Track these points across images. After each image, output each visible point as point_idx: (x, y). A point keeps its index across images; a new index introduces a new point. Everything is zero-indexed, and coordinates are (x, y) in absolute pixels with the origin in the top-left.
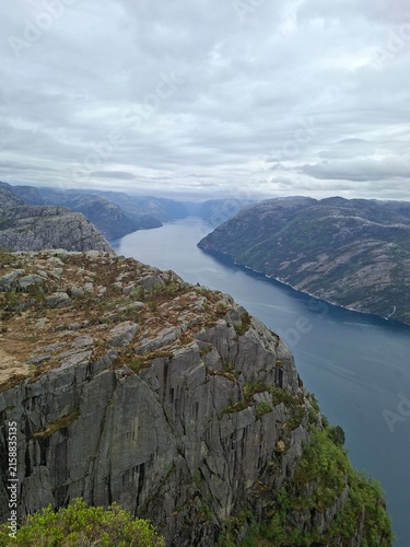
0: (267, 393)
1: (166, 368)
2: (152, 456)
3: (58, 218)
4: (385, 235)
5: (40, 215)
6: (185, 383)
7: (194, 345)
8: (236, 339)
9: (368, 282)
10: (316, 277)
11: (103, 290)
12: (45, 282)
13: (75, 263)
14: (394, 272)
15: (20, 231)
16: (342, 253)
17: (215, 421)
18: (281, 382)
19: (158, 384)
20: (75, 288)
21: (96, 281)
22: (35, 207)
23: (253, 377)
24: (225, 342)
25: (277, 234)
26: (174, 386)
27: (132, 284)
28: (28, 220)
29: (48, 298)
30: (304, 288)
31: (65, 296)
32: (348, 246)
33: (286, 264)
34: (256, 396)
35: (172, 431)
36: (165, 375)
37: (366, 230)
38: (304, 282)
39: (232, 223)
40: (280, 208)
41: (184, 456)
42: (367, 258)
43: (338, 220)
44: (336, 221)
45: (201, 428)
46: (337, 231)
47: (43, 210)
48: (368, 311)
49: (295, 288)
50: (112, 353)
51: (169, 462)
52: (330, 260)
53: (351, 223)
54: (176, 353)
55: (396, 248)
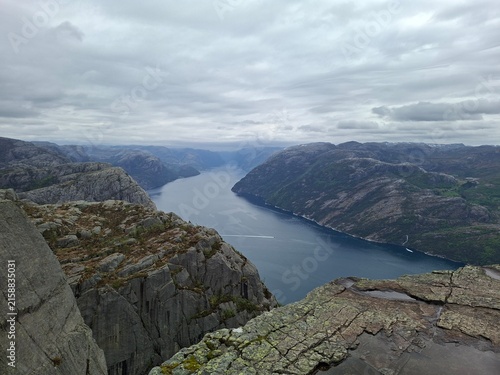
0: (231, 303)
1: (142, 285)
2: (132, 355)
3: (99, 173)
4: (395, 172)
5: (83, 171)
6: (157, 297)
7: (166, 267)
8: (204, 262)
9: (382, 215)
10: (337, 213)
11: (108, 231)
12: (58, 228)
13: (92, 212)
14: (405, 205)
15: (63, 187)
16: (359, 190)
17: (185, 325)
18: (246, 294)
19: (135, 298)
20: (84, 230)
21: (105, 225)
22: (77, 164)
23: (220, 291)
24: (195, 264)
25: (301, 177)
26: (149, 300)
27: (134, 225)
28: (71, 176)
29: (59, 239)
30: (327, 223)
31: (75, 237)
32: (363, 184)
33: (310, 202)
34: (222, 305)
35: (149, 335)
36: (142, 291)
37: (378, 169)
38: (327, 218)
39: (261, 168)
40: (303, 154)
41: (159, 354)
42: (379, 194)
43: (353, 162)
44: (352, 162)
45: (173, 331)
46: (353, 171)
47: (85, 166)
48: (384, 241)
49: (320, 224)
50: (98, 276)
51: (148, 359)
52: (349, 197)
53: (365, 164)
54: (150, 274)
55: (405, 184)
